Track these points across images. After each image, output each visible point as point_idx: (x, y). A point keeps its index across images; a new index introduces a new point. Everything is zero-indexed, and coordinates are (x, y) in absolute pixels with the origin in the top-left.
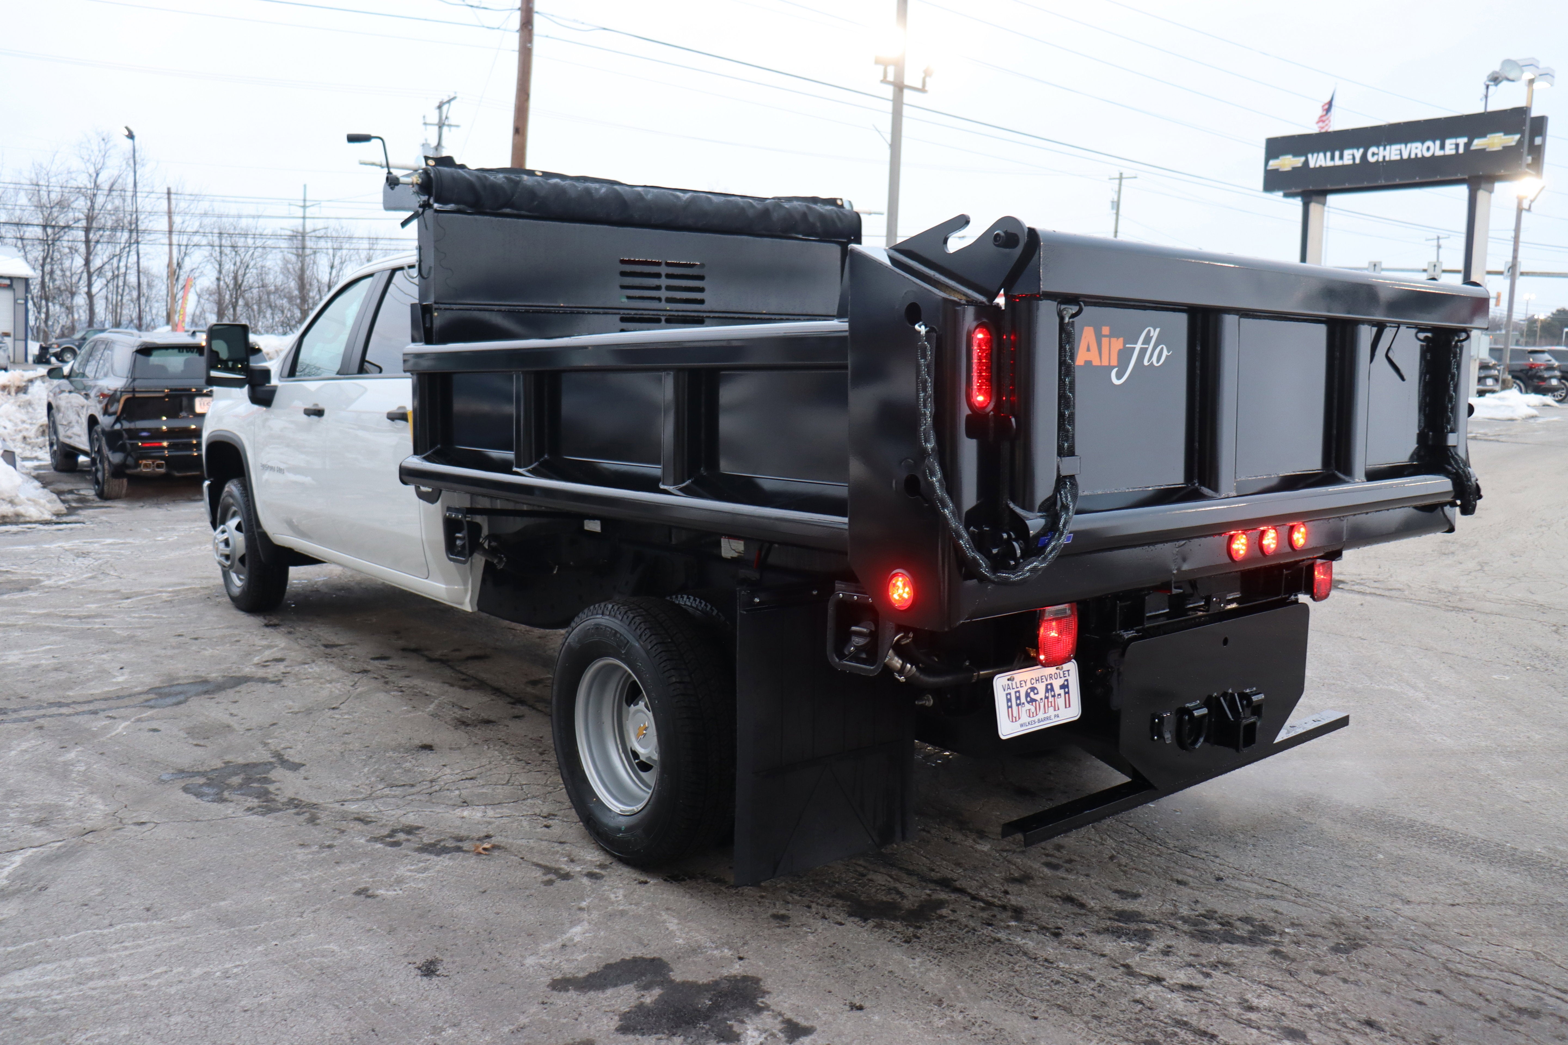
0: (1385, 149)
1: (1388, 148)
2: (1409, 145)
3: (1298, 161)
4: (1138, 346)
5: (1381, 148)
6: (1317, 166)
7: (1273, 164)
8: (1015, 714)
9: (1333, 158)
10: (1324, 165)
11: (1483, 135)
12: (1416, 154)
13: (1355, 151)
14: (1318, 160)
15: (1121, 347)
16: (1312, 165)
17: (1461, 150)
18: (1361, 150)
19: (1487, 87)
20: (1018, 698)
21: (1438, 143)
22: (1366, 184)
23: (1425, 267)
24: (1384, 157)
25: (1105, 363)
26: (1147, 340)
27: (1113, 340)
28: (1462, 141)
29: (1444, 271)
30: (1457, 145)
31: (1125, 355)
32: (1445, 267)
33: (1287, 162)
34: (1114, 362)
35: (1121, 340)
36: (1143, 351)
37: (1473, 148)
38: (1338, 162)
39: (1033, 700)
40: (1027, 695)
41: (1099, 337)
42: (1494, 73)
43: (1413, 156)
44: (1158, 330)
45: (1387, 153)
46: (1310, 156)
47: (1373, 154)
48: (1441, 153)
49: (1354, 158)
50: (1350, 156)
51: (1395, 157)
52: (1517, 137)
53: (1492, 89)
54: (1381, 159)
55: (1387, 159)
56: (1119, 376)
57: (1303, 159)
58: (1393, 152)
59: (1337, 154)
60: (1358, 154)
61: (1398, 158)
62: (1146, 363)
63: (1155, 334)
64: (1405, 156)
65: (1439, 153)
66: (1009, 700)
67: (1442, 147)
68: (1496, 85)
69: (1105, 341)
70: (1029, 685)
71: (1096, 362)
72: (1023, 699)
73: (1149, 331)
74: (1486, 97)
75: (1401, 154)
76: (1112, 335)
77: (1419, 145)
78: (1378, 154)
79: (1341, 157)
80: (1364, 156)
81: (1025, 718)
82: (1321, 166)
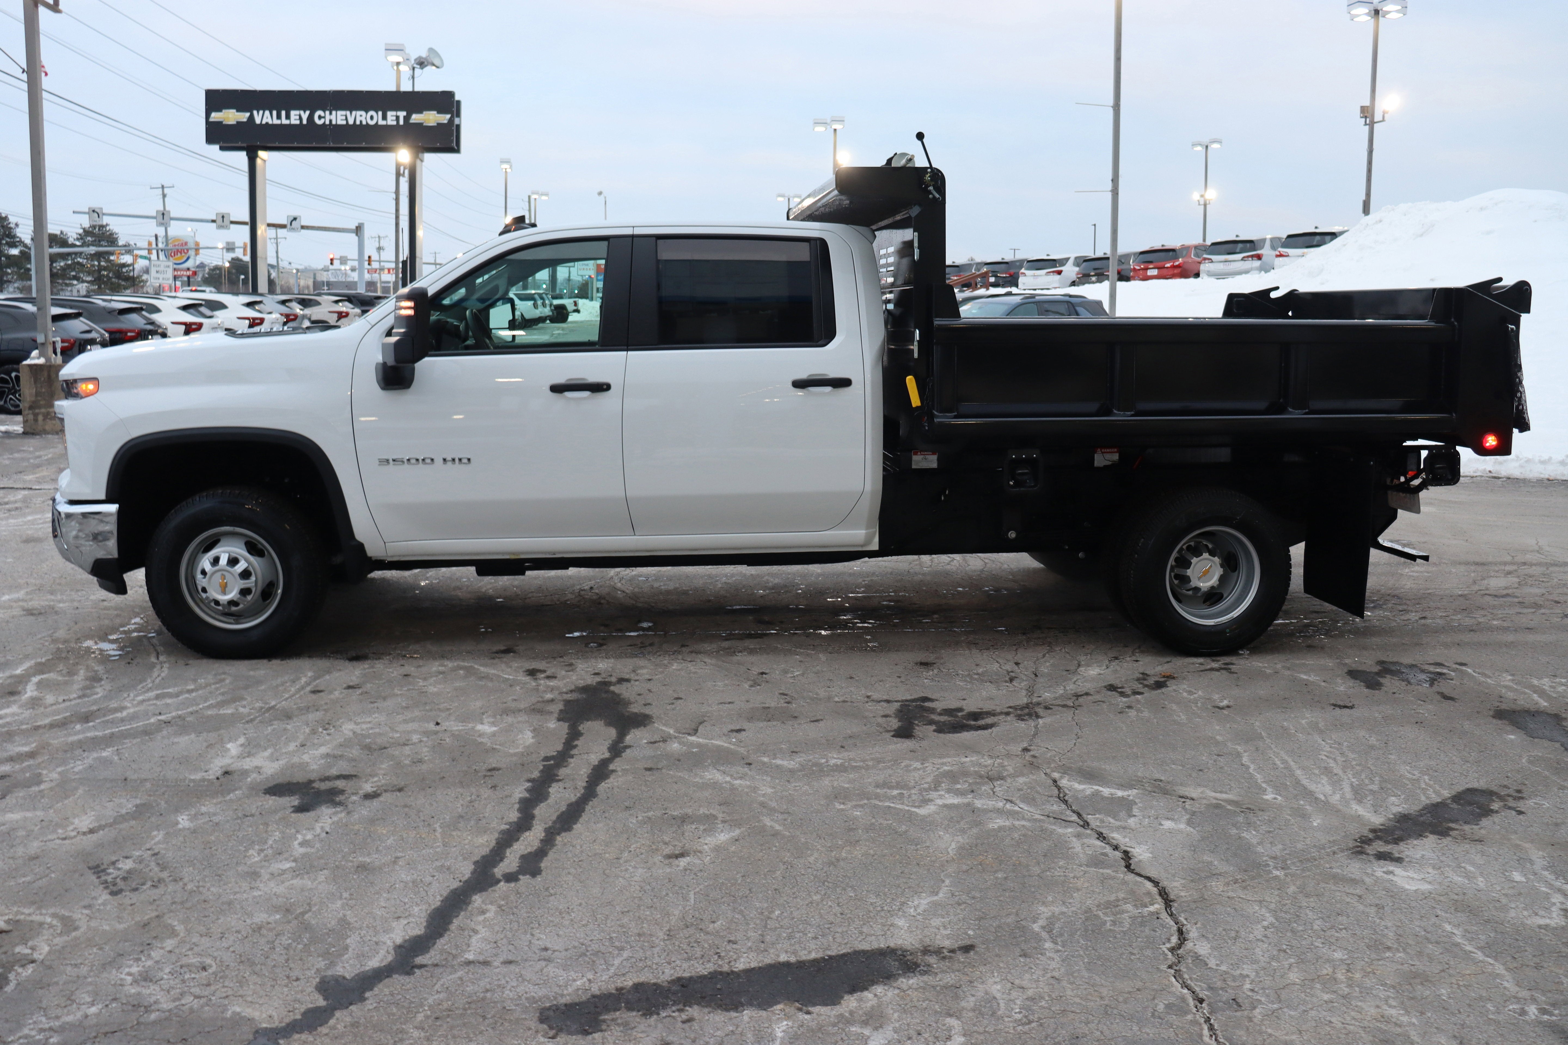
0: (331, 114)
1: (334, 113)
2: (354, 113)
3: (244, 117)
5: (327, 113)
6: (264, 122)
7: (215, 116)
9: (279, 117)
10: (270, 122)
11: (420, 112)
12: (361, 122)
13: (302, 112)
14: (264, 117)
16: (258, 121)
17: (401, 122)
18: (308, 112)
19: (414, 69)
21: (380, 113)
22: (314, 145)
23: (214, 218)
24: (331, 121)
28: (402, 114)
29: (232, 222)
30: (398, 118)
32: (232, 219)
33: (230, 116)
37: (411, 121)
38: (285, 121)
42: (420, 57)
43: (358, 123)
45: (333, 117)
46: (255, 112)
47: (320, 117)
48: (384, 123)
49: (301, 119)
50: (297, 117)
51: (341, 122)
52: (448, 116)
53: (418, 71)
54: (327, 122)
55: (334, 122)
57: (248, 114)
58: (339, 118)
59: (283, 113)
60: (305, 115)
61: (344, 123)
64: (351, 122)
65: (382, 122)
67: (384, 118)
68: (422, 68)
74: (413, 77)
75: (346, 119)
77: (363, 113)
78: (324, 117)
79: (288, 117)
80: (311, 118)
82: (267, 123)
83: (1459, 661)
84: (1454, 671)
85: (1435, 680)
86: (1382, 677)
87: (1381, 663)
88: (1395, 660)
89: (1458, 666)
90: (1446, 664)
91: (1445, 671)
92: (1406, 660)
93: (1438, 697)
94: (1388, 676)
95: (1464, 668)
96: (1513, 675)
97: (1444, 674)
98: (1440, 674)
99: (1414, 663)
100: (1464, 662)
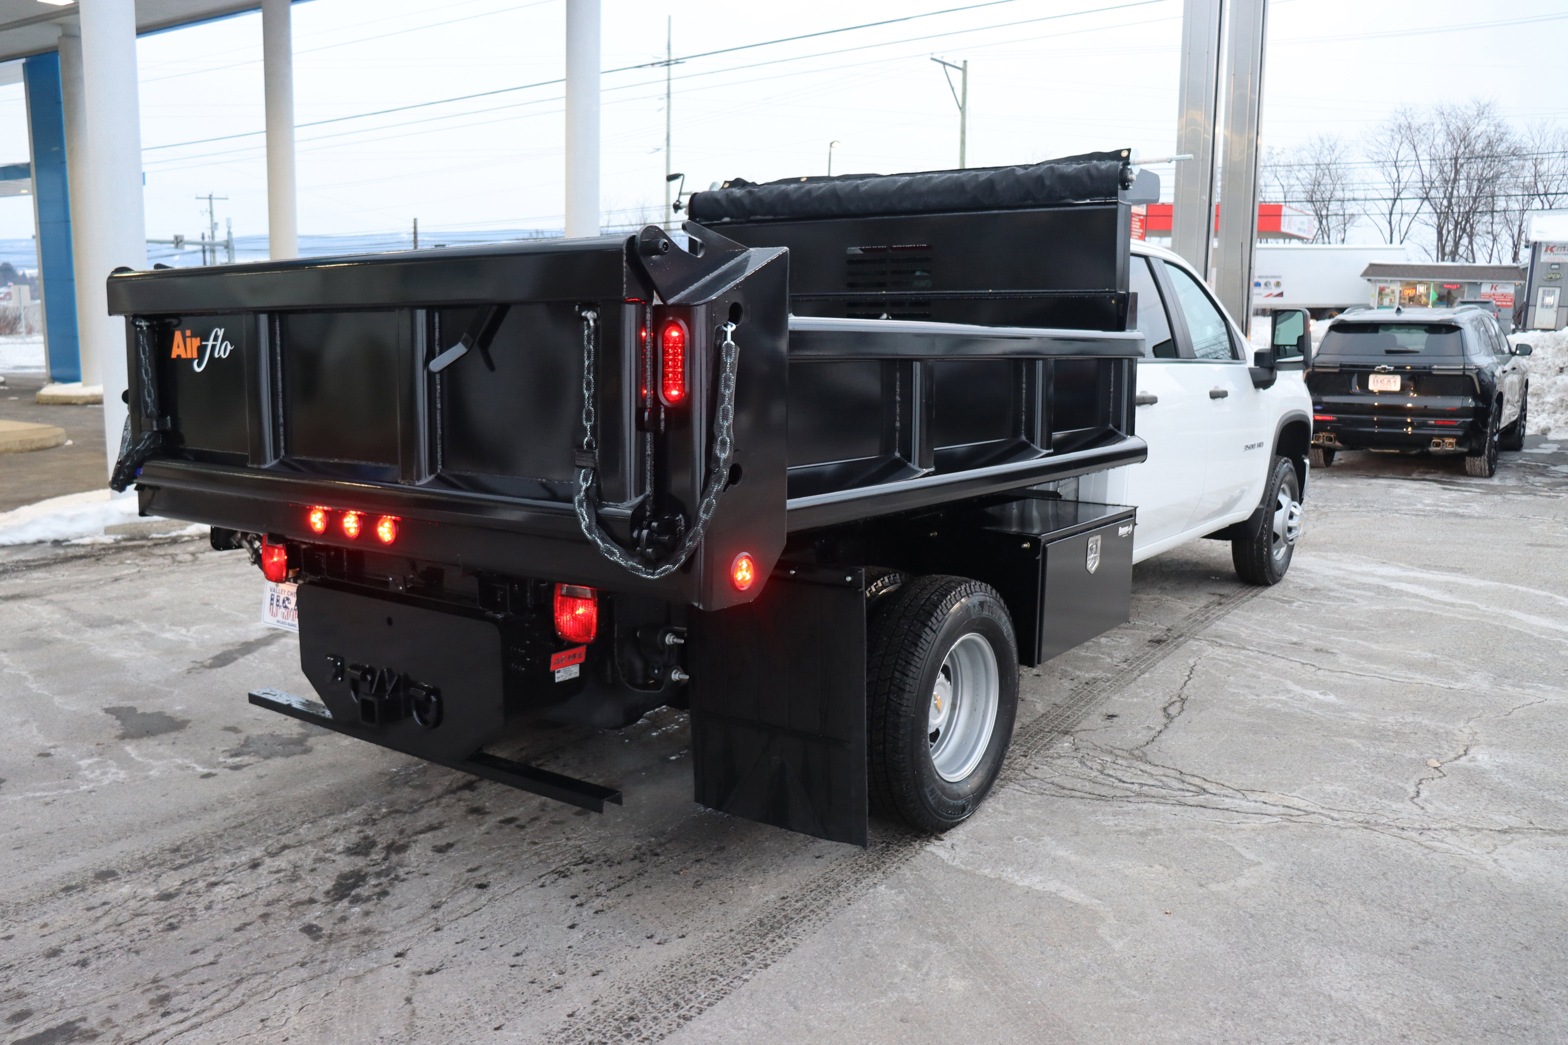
4: (210, 343)
8: (275, 611)
15: (199, 344)
20: (278, 601)
25: (189, 356)
26: (216, 339)
27: (194, 339)
31: (201, 350)
34: (195, 355)
35: (198, 339)
36: (214, 347)
39: (286, 607)
40: (284, 602)
41: (184, 338)
44: (223, 330)
56: (199, 365)
62: (216, 356)
63: (221, 333)
66: (272, 599)
69: (188, 340)
70: (286, 595)
71: (184, 356)
72: (281, 603)
73: (216, 332)
76: (193, 335)
81: (280, 618)
83: (211, 780)
84: (219, 763)
85: (243, 746)
86: (302, 734)
87: (307, 751)
88: (291, 760)
89: (213, 771)
90: (227, 770)
91: (230, 761)
92: (278, 763)
93: (240, 727)
94: (295, 736)
95: (206, 771)
96: (147, 777)
97: (232, 756)
98: (236, 755)
99: (268, 761)
100: (205, 780)
